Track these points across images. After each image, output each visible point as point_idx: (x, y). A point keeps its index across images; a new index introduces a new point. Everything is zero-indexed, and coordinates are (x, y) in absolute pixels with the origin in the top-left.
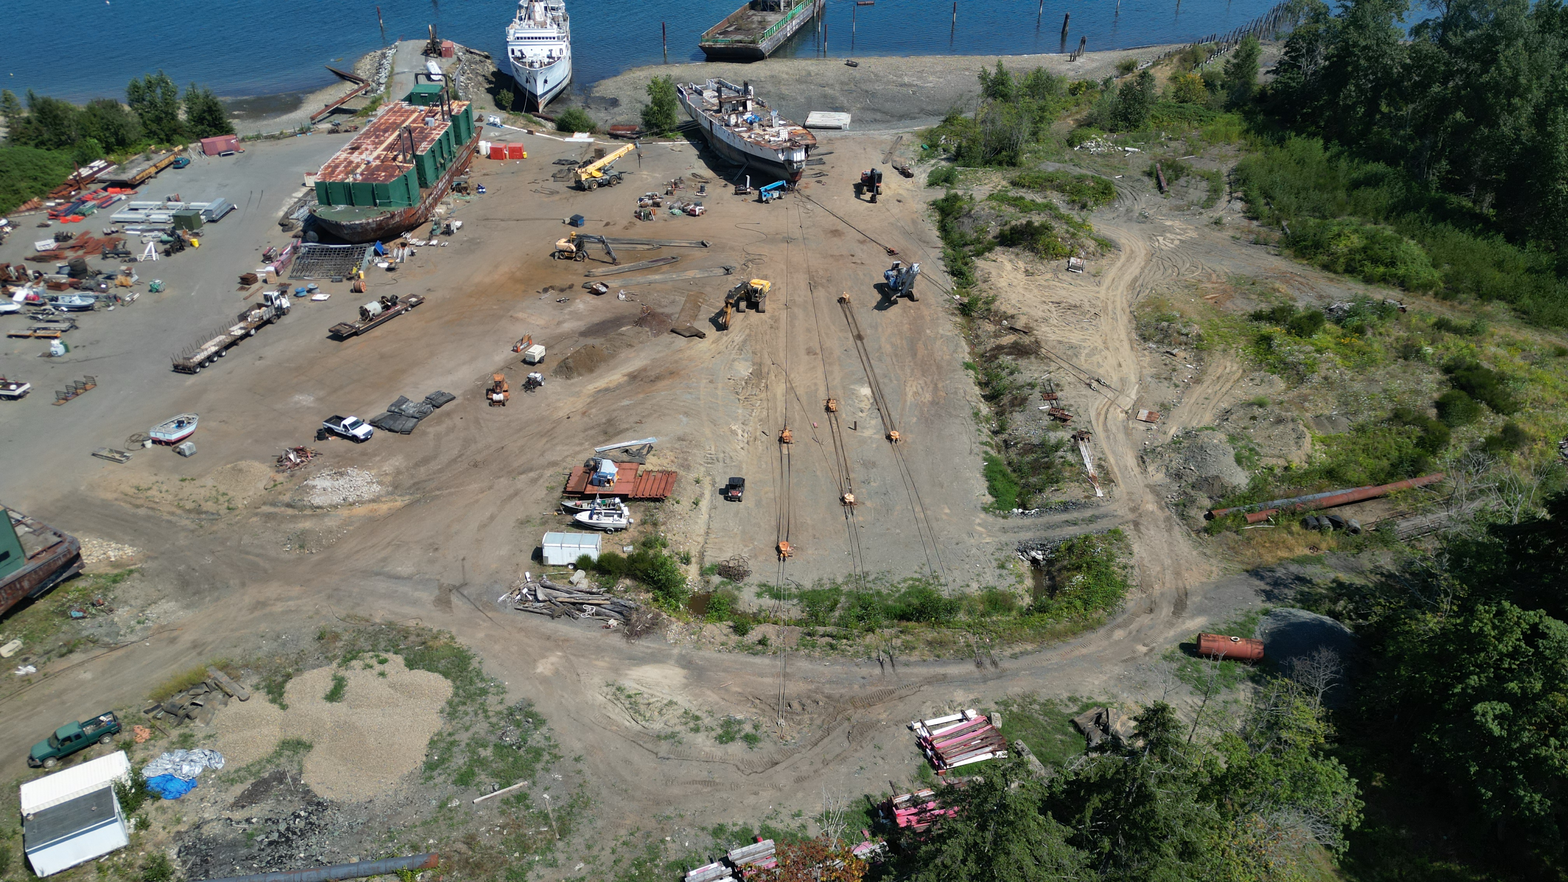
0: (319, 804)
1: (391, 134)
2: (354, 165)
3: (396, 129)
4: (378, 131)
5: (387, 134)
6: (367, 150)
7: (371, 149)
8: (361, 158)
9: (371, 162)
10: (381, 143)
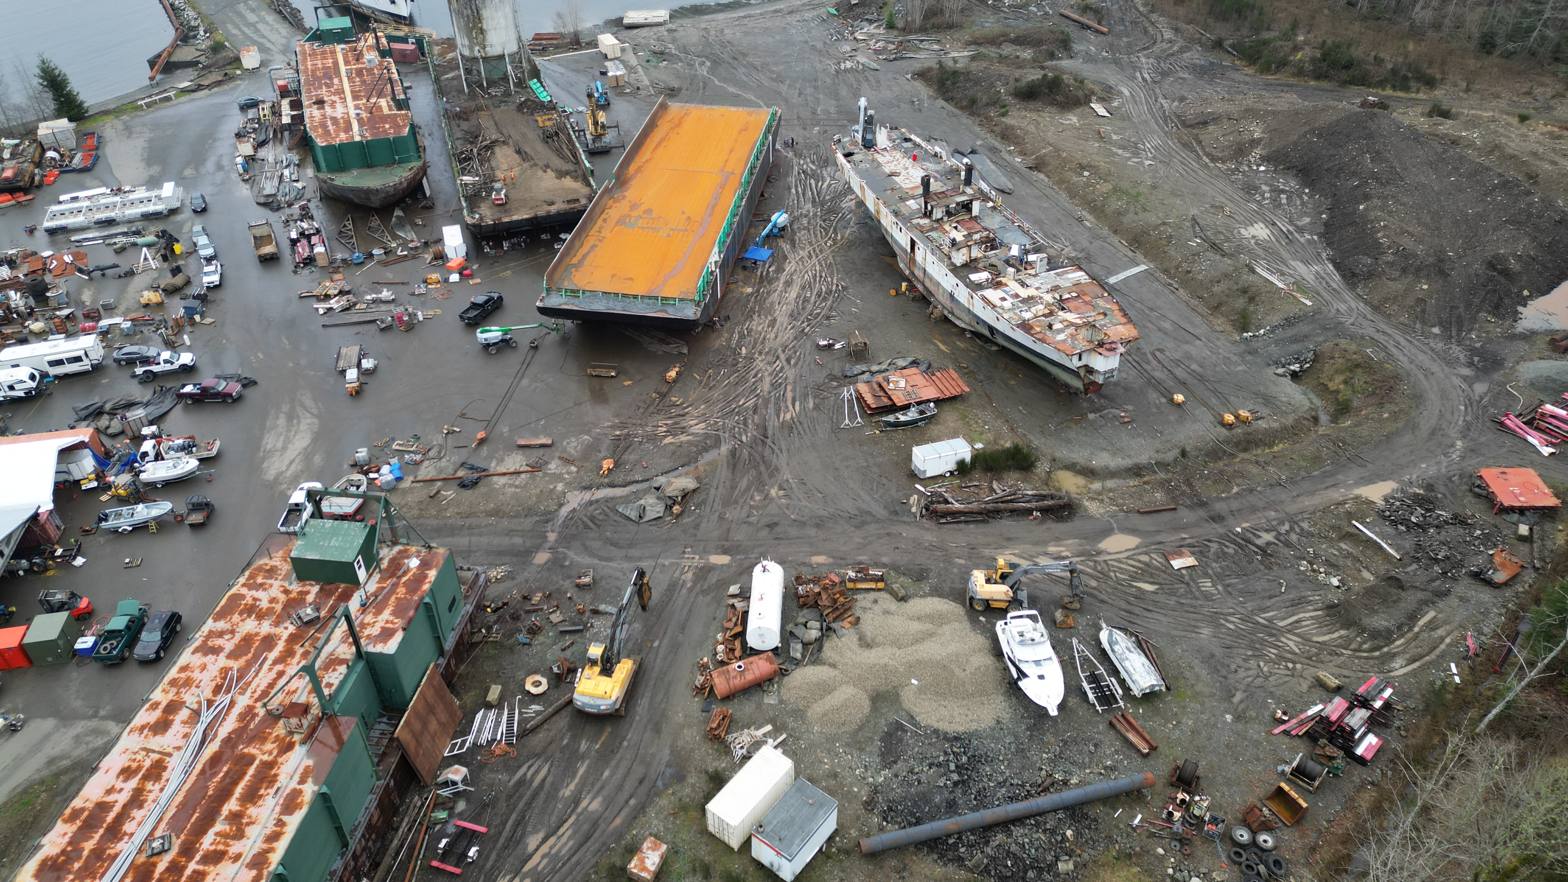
0: (957, 739)
1: (341, 81)
2: (341, 121)
3: (338, 74)
4: (320, 79)
5: (336, 81)
6: (335, 102)
7: (338, 101)
8: (339, 112)
9: (358, 114)
10: (340, 92)
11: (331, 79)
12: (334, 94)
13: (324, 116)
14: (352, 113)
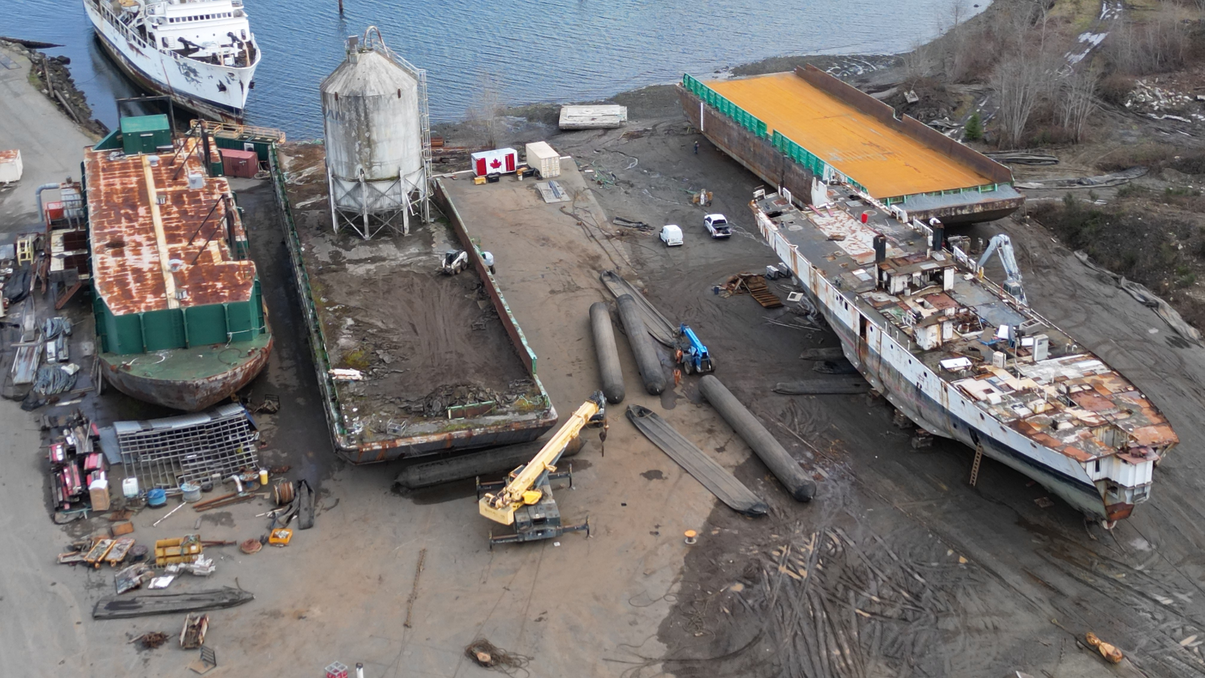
1: (149, 211)
2: (149, 276)
3: (146, 201)
4: (116, 207)
5: (142, 211)
6: (139, 244)
7: (145, 243)
8: (145, 261)
9: (175, 266)
10: (148, 229)
11: (134, 207)
12: (139, 232)
13: (122, 267)
14: (166, 263)
